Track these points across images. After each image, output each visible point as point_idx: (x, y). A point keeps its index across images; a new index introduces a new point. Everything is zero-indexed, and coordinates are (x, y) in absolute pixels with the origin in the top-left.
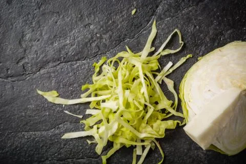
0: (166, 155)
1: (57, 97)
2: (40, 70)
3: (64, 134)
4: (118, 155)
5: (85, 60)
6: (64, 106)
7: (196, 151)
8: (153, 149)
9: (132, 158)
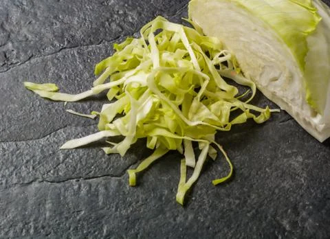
0: (236, 167)
1: (56, 91)
2: (30, 58)
3: (64, 143)
4: (155, 170)
5: (100, 43)
6: (65, 103)
7: (285, 160)
8: (214, 159)
9: (180, 174)
